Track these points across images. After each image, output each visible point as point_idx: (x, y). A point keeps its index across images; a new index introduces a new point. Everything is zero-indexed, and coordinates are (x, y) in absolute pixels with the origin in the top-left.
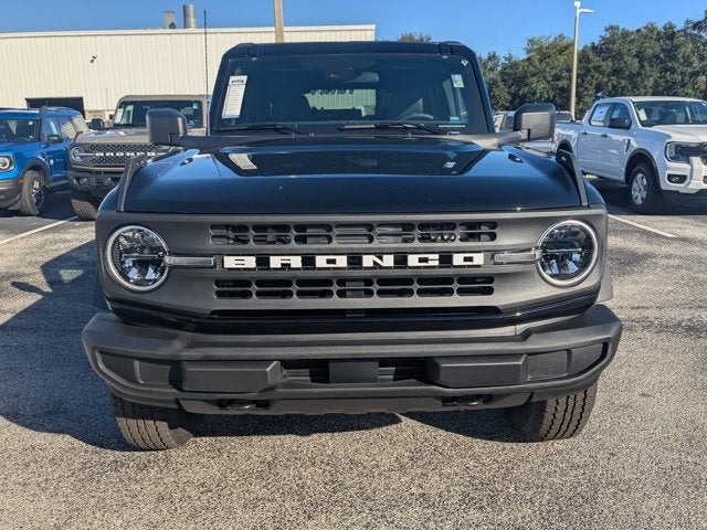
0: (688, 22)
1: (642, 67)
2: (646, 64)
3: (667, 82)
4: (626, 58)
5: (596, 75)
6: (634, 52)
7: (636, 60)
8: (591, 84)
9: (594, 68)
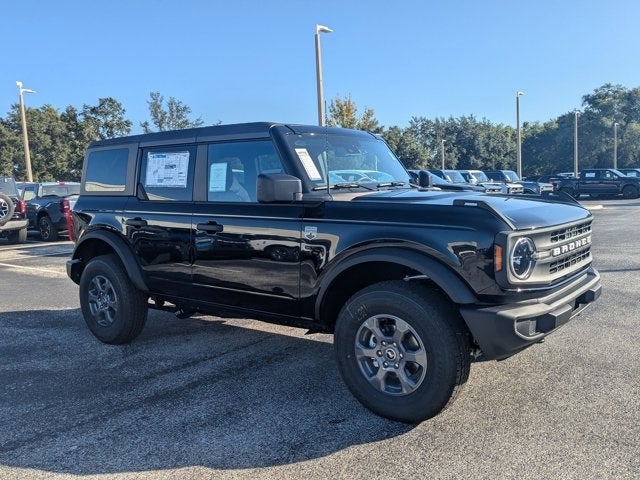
0: (85, 107)
1: (54, 142)
2: (58, 140)
3: (78, 156)
4: (38, 135)
5: (13, 149)
6: (44, 129)
7: (49, 137)
8: (9, 157)
9: (9, 141)
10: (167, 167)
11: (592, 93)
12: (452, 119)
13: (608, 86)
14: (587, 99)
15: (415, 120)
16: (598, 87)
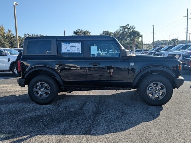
10: (71, 47)
11: (75, 31)
12: (37, 35)
13: (79, 30)
14: (74, 33)
15: (26, 34)
16: (77, 30)
